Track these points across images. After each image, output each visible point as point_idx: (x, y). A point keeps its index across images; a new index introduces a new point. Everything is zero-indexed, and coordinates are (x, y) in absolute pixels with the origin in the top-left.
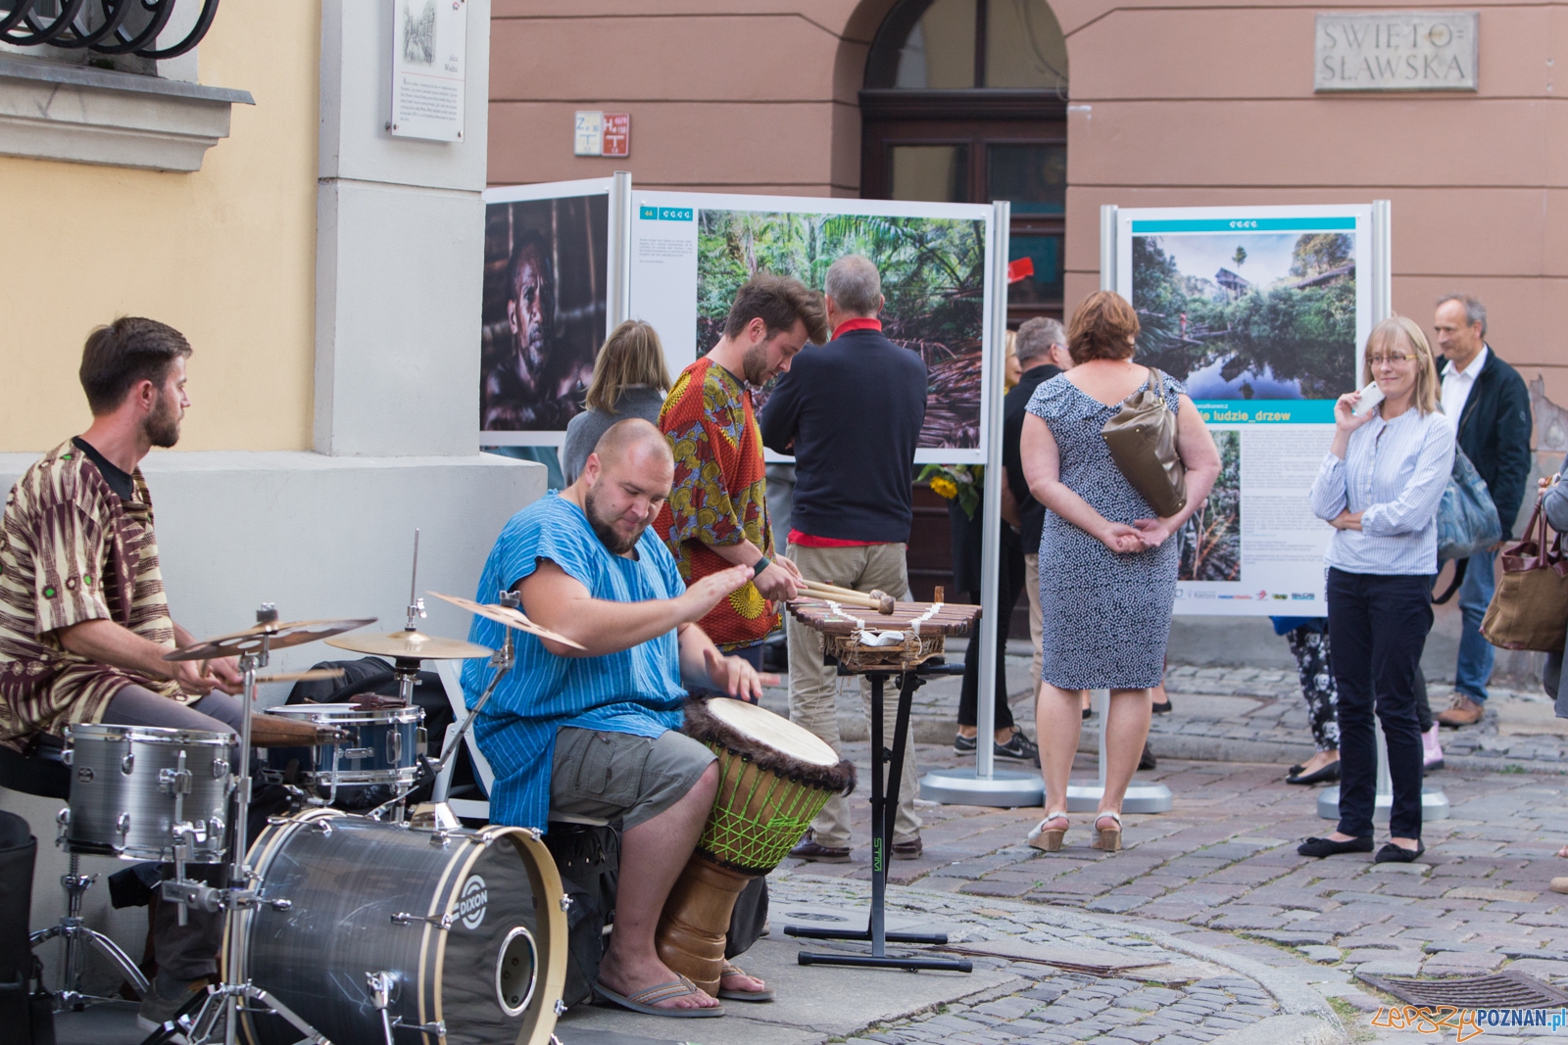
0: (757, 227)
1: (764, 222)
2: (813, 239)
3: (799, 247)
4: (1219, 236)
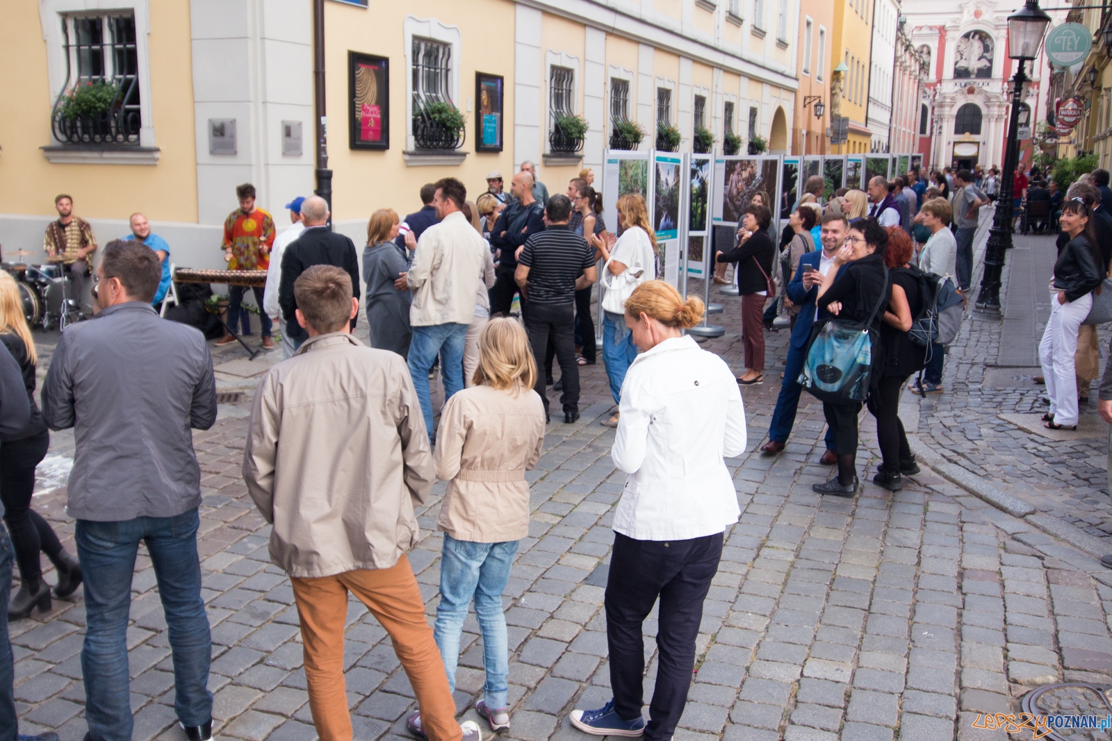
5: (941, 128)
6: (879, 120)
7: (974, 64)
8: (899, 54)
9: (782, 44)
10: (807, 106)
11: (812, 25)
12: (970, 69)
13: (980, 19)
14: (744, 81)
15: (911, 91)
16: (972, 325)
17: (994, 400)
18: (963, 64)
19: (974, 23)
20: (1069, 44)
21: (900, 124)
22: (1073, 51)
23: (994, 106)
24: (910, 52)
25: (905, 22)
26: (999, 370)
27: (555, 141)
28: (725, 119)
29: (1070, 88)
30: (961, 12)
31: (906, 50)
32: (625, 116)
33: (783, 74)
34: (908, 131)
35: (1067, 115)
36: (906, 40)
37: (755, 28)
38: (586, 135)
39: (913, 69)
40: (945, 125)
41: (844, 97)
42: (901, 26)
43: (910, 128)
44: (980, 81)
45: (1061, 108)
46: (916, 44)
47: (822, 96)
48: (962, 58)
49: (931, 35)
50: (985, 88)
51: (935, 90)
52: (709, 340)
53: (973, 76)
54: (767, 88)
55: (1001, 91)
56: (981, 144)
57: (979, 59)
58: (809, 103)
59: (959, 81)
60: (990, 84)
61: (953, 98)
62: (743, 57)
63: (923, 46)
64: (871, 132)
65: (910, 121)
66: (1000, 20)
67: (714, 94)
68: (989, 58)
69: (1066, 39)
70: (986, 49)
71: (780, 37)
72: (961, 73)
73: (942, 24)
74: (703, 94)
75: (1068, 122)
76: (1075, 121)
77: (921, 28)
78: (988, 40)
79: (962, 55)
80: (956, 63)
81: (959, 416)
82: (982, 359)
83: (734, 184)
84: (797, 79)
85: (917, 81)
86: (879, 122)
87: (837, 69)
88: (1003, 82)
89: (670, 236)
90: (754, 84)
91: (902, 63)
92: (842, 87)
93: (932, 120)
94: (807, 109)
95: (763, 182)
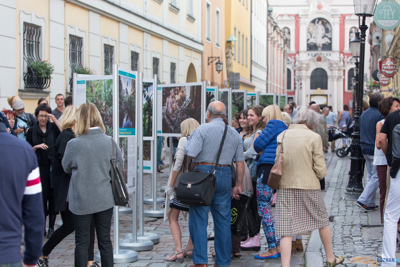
0: (96, 84)
1: (97, 82)
2: (105, 86)
3: (103, 88)
4: (124, 77)
5: (301, 84)
6: (259, 77)
7: (320, 41)
8: (270, 32)
9: (191, 18)
10: (211, 64)
11: (211, 7)
12: (318, 44)
13: (322, 10)
14: (166, 43)
15: (279, 59)
16: (346, 203)
17: (372, 246)
18: (312, 41)
19: (318, 13)
20: (388, 14)
21: (274, 82)
22: (391, 19)
23: (335, 69)
24: (277, 32)
25: (272, 11)
26: (371, 228)
27: (28, 80)
28: (154, 70)
29: (385, 55)
30: (309, 6)
31: (274, 30)
32: (81, 64)
33: (192, 40)
34: (279, 86)
35: (387, 70)
36: (274, 22)
37: (172, 6)
38: (52, 76)
39: (279, 43)
40: (303, 82)
41: (235, 60)
42: (270, 12)
43: (280, 84)
44: (325, 53)
45: (383, 65)
46: (281, 26)
47: (220, 57)
48: (311, 37)
49: (289, 21)
50: (328, 57)
51: (295, 58)
52: (159, 220)
53: (320, 49)
54: (182, 49)
55: (339, 60)
56: (329, 96)
57: (323, 38)
58: (212, 62)
59: (310, 52)
60: (332, 55)
61: (307, 64)
62: (164, 26)
63: (286, 28)
64: (255, 85)
65: (280, 79)
66: (334, 11)
67: (145, 51)
68: (329, 37)
69: (386, 12)
70: (327, 30)
71: (189, 13)
72: (312, 47)
73: (296, 13)
74: (137, 51)
75: (388, 74)
76: (392, 74)
77: (283, 15)
78: (327, 24)
79: (311, 35)
80: (308, 40)
81: (351, 257)
82: (359, 222)
83: (169, 105)
84: (202, 44)
85: (283, 51)
86: (259, 79)
87: (229, 40)
88: (340, 54)
89: (130, 133)
90: (172, 46)
91: (272, 38)
92: (233, 52)
93: (295, 79)
94: (210, 66)
95: (192, 102)
